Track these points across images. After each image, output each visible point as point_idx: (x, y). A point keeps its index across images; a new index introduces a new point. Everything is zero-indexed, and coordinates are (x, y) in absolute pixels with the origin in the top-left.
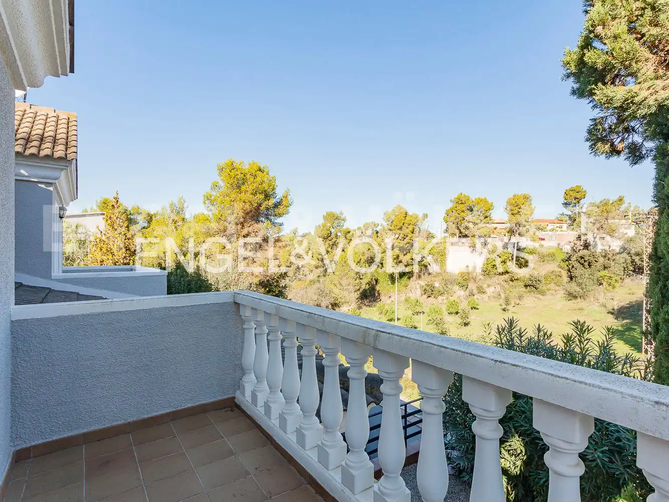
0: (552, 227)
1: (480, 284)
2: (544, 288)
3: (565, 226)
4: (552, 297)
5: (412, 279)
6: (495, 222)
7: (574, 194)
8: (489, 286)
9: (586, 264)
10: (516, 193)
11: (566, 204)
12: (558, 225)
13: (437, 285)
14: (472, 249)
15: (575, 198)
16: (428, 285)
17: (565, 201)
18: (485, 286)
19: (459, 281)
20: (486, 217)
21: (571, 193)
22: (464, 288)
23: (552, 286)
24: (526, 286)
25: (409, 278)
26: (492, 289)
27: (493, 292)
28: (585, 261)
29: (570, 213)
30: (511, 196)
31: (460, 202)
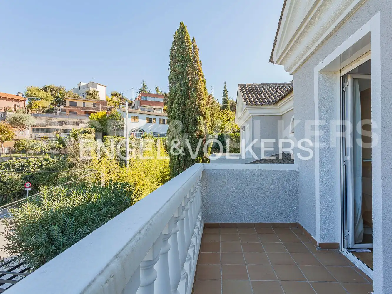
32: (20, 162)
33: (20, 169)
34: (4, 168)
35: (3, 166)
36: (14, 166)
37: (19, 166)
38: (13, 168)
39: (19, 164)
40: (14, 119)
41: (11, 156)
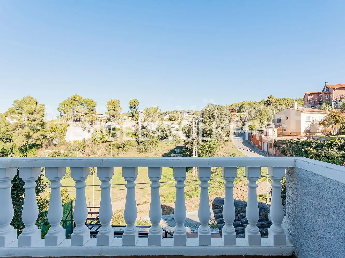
0: (124, 118)
1: (93, 149)
2: (127, 148)
3: (130, 118)
4: (131, 153)
5: (40, 149)
6: (97, 113)
7: (134, 103)
8: (98, 149)
9: (145, 136)
10: (113, 99)
11: (130, 107)
12: (127, 117)
13: (63, 151)
14: (83, 128)
15: (135, 105)
16: (56, 153)
17: (130, 106)
18: (96, 149)
19: (79, 148)
20: (92, 110)
21: (133, 102)
22: (83, 152)
23: (130, 147)
24: (118, 148)
25: (39, 148)
26: (100, 151)
27: (101, 153)
28: (145, 134)
29: (132, 112)
30: (109, 100)
31: (75, 100)
32: (340, 142)
33: (341, 148)
34: (328, 146)
35: (327, 144)
36: (336, 145)
37: (340, 146)
38: (335, 147)
39: (340, 143)
40: (344, 105)
41: (338, 136)
